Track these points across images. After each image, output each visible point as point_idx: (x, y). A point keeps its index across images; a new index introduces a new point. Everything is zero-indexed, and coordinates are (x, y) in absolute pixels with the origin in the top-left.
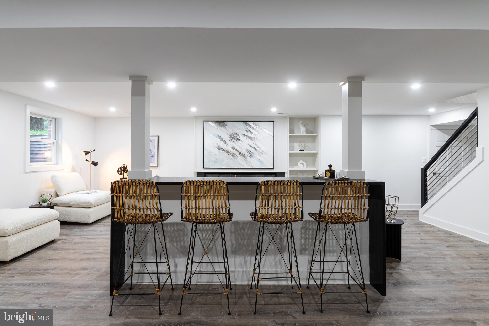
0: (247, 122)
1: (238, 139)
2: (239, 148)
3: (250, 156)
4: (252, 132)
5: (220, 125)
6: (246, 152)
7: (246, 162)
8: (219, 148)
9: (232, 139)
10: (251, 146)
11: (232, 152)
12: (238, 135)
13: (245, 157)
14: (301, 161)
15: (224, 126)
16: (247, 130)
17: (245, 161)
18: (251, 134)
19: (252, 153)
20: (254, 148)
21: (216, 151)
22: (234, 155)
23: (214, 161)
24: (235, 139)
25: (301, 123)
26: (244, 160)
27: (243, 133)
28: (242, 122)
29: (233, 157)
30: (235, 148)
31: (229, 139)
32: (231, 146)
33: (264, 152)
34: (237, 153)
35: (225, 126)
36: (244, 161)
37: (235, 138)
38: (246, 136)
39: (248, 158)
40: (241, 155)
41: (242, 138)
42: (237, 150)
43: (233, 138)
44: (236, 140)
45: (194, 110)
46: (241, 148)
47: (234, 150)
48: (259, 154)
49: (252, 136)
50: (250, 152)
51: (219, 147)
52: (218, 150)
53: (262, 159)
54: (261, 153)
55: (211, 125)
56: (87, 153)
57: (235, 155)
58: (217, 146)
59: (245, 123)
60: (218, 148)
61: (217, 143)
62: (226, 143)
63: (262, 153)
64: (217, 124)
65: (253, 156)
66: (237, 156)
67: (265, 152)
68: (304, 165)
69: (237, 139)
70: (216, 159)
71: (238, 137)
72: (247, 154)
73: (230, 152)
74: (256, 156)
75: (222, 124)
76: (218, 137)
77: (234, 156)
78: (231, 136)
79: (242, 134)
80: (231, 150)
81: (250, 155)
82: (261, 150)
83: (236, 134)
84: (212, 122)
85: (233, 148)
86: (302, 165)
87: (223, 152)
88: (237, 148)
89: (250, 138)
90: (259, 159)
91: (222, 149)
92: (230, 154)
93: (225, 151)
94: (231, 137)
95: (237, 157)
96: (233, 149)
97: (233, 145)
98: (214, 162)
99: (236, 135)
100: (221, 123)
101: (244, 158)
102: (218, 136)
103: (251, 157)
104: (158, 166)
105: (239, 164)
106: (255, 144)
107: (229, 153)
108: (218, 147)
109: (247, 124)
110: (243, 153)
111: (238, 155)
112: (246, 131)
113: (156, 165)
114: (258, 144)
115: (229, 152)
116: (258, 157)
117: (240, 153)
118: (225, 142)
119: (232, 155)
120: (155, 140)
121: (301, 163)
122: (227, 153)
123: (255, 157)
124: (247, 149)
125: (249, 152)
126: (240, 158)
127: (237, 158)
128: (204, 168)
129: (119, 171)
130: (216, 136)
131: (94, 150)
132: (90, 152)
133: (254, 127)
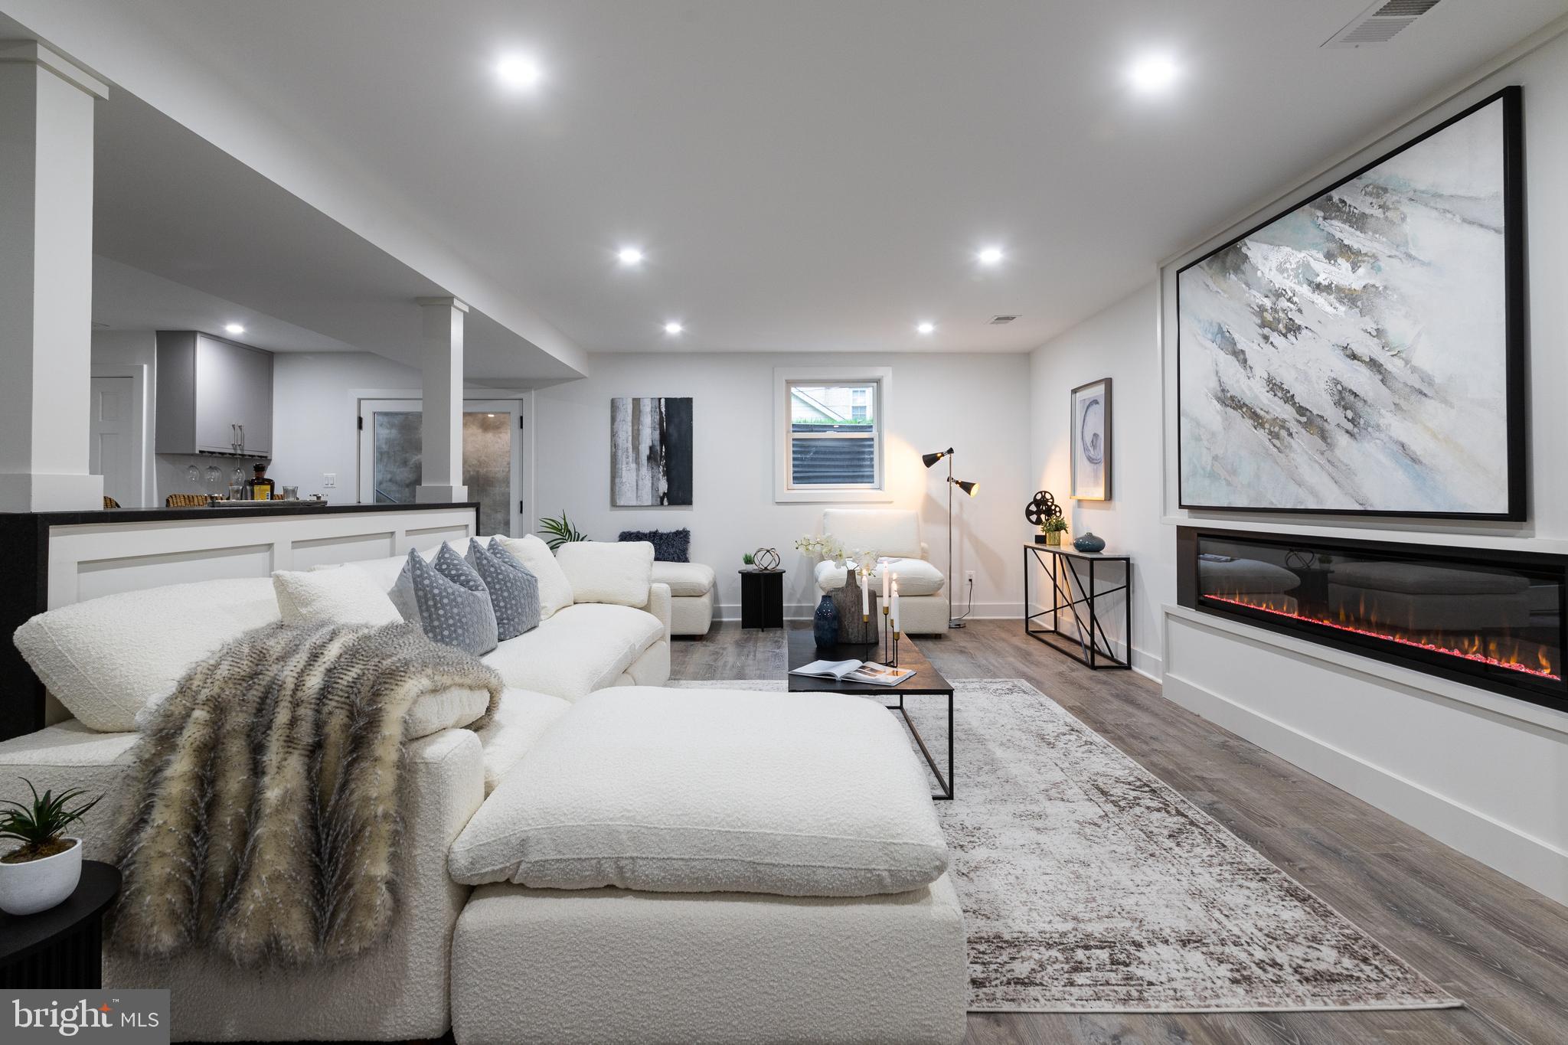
0: (1333, 193)
1: (1292, 328)
2: (1298, 379)
3: (1349, 426)
4: (1358, 253)
5: (1224, 270)
6: (1329, 397)
7: (1331, 469)
8: (1224, 399)
9: (1266, 331)
10: (1354, 357)
11: (1267, 412)
12: (1289, 300)
13: (1323, 435)
15: (1237, 269)
16: (1334, 247)
17: (1328, 466)
18: (1354, 267)
19: (1359, 405)
20: (1374, 364)
21: (1214, 415)
22: (1276, 431)
23: (1209, 468)
24: (1281, 327)
26: (1321, 453)
27: (1314, 279)
28: (1307, 206)
29: (1274, 442)
30: (1280, 387)
31: (1255, 331)
32: (1266, 376)
33: (1431, 384)
34: (1287, 412)
35: (1242, 267)
36: (1323, 462)
37: (1279, 322)
38: (1329, 289)
39: (1343, 440)
40: (1305, 426)
41: (1310, 311)
42: (1289, 399)
43: (1269, 326)
44: (1284, 331)
46: (1306, 381)
47: (1275, 395)
48: (1402, 403)
49: (1359, 280)
50: (1352, 398)
51: (1223, 391)
52: (1218, 406)
53: (1420, 443)
54: (1414, 397)
57: (1283, 427)
58: (1219, 389)
59: (1320, 208)
60: (1219, 399)
61: (1217, 373)
62: (1245, 361)
63: (1421, 392)
65: (1367, 424)
66: (1290, 435)
67: (1437, 381)
69: (1286, 327)
70: (1215, 458)
71: (1294, 315)
72: (1334, 415)
73: (1262, 413)
74: (1382, 422)
75: (1230, 258)
76: (1219, 338)
77: (1277, 436)
78: (1264, 314)
79: (1311, 284)
80: (1266, 401)
81: (1352, 421)
82: (1414, 370)
83: (1283, 293)
84: (1201, 268)
85: (1275, 386)
87: (1236, 415)
88: (1289, 380)
89: (1349, 297)
90: (1403, 446)
91: (1232, 398)
92: (1262, 425)
93: (1244, 409)
94: (1263, 324)
95: (1289, 438)
96: (1270, 395)
97: (1272, 370)
99: (1283, 303)
100: (1227, 254)
101: (1323, 447)
102: (1220, 330)
103: (1356, 430)
104: (1109, 494)
105: (1300, 485)
106: (1379, 333)
107: (1256, 418)
108: (1220, 395)
109: (1331, 212)
110: (1315, 412)
111: (1294, 427)
112: (1329, 257)
114: (1398, 327)
115: (1259, 411)
116: (1397, 427)
117: (1301, 410)
118: (1241, 357)
119: (1271, 433)
122: (1250, 423)
123: (1378, 427)
124: (1337, 382)
125: (1345, 397)
126: (1300, 447)
127: (1290, 448)
128: (1181, 506)
129: (1032, 513)
130: (1213, 334)
131: (951, 451)
132: (939, 455)
133: (1368, 211)
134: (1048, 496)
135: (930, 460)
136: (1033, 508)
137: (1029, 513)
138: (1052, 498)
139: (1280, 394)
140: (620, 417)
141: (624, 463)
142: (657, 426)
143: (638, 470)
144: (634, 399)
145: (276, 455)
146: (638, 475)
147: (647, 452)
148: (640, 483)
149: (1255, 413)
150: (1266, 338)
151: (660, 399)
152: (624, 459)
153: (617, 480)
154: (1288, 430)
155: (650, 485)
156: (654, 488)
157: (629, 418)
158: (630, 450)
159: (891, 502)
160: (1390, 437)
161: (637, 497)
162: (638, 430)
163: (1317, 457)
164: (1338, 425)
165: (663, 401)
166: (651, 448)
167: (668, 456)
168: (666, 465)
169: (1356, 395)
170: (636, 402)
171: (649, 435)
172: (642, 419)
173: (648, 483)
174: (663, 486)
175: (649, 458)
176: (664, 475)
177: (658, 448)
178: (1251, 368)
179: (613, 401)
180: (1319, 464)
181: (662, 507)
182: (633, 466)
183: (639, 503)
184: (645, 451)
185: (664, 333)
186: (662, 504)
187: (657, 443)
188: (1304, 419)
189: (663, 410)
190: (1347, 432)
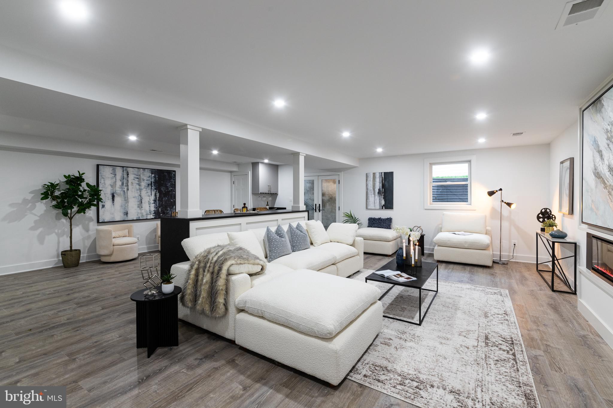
21: (593, 181)
58: (594, 168)
60: (594, 173)
70: (592, 201)
75: (598, 105)
102: (595, 140)
129: (540, 218)
130: (593, 142)
131: (501, 190)
132: (495, 191)
134: (548, 211)
135: (491, 193)
136: (540, 215)
137: (538, 218)
138: (550, 211)
140: (369, 179)
141: (370, 194)
142: (381, 182)
143: (375, 197)
144: (373, 173)
145: (279, 193)
146: (374, 199)
147: (378, 191)
148: (375, 201)
151: (382, 173)
152: (370, 193)
153: (368, 200)
155: (379, 202)
156: (380, 203)
157: (372, 180)
158: (372, 190)
159: (475, 210)
161: (374, 206)
162: (375, 183)
165: (383, 173)
166: (379, 190)
167: (385, 192)
168: (384, 195)
170: (374, 174)
171: (378, 185)
172: (376, 180)
173: (378, 201)
174: (383, 202)
175: (378, 193)
176: (383, 199)
177: (381, 190)
179: (366, 174)
181: (383, 210)
182: (373, 196)
183: (375, 208)
184: (377, 191)
185: (376, 151)
186: (383, 208)
187: (381, 188)
189: (383, 176)
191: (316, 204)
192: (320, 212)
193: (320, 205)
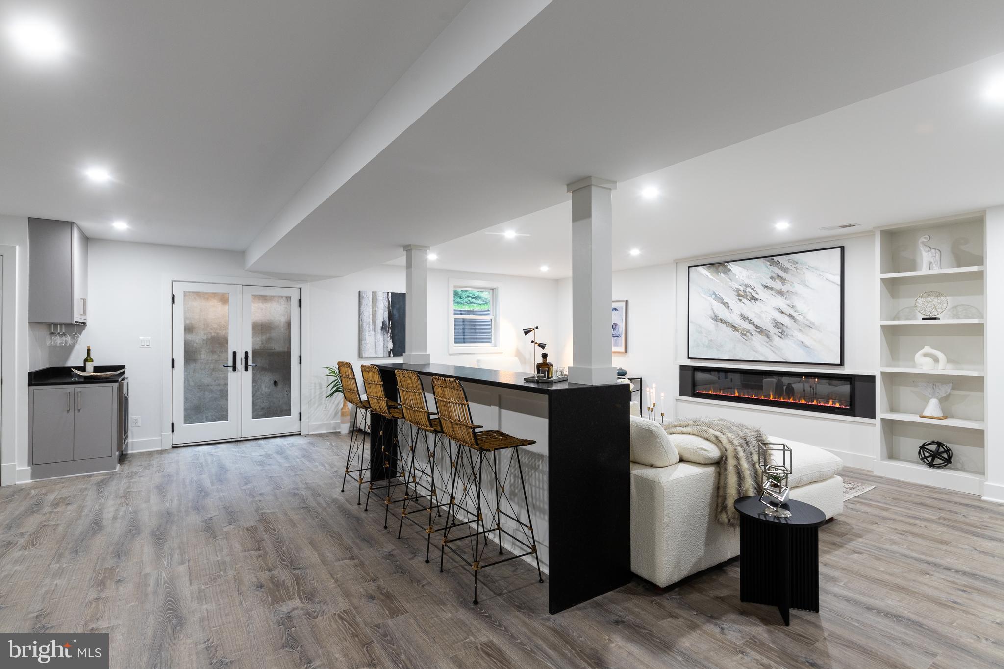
0: (774, 258)
1: (753, 299)
2: (756, 316)
3: (780, 335)
4: (785, 280)
5: (718, 272)
6: (771, 324)
7: (771, 348)
8: (717, 319)
9: (740, 298)
10: (783, 313)
11: (740, 326)
12: (752, 289)
13: (768, 336)
14: (927, 349)
15: (725, 273)
16: (774, 275)
17: (770, 346)
18: (783, 284)
19: (784, 328)
20: (790, 316)
21: (710, 324)
22: (744, 333)
23: (706, 344)
24: (748, 297)
25: (925, 240)
26: (767, 342)
27: (765, 284)
28: (762, 259)
29: (744, 337)
30: (747, 318)
31: (735, 298)
32: (740, 313)
33: (813, 324)
34: (751, 328)
35: (727, 272)
36: (768, 345)
37: (747, 295)
38: (771, 289)
39: (776, 340)
40: (759, 333)
41: (762, 294)
42: (751, 322)
43: (742, 296)
44: (749, 299)
45: (635, 252)
46: (760, 317)
47: (744, 321)
48: (802, 329)
49: (785, 288)
50: (781, 326)
51: (716, 316)
52: (713, 321)
53: (808, 342)
54: (807, 328)
55: (701, 274)
56: (527, 332)
57: (748, 332)
58: (713, 315)
59: (768, 261)
60: (713, 319)
61: (712, 309)
62: (729, 307)
63: (810, 327)
64: (713, 269)
65: (787, 335)
66: (752, 335)
67: (817, 324)
68: (936, 360)
69: (751, 298)
70: (711, 340)
71: (754, 294)
72: (773, 331)
73: (737, 326)
74: (793, 334)
75: (721, 268)
76: (714, 296)
77: (745, 335)
78: (740, 292)
79: (763, 285)
80: (740, 323)
81: (781, 333)
82: (807, 320)
83: (749, 286)
84: (703, 268)
85: (743, 317)
86: (929, 360)
87: (724, 326)
88: (752, 316)
89: (781, 293)
90: (802, 342)
91: (721, 319)
92: (738, 331)
93: (728, 324)
94: (739, 295)
95: (751, 337)
96: (742, 320)
97: (743, 312)
98: (707, 347)
99: (749, 289)
100: (719, 266)
101: (768, 340)
102: (714, 293)
103: (783, 336)
104: (626, 351)
105: (756, 352)
106: (793, 307)
107: (734, 328)
108: (714, 317)
109: (774, 264)
110: (764, 328)
111: (754, 333)
112: (772, 278)
113: (623, 350)
114: (800, 305)
115: (735, 325)
116: (800, 337)
117: (757, 327)
118: (726, 305)
119: (742, 333)
120: (622, 308)
121: (925, 355)
122: (731, 329)
123: (792, 336)
124: (774, 320)
125: (777, 325)
126: (758, 340)
127: (752, 340)
128: (689, 358)
130: (710, 294)
131: (537, 328)
132: (532, 329)
133: (790, 267)
139: (747, 321)
140: (364, 302)
141: (368, 331)
142: (387, 309)
143: (375, 335)
144: (373, 292)
146: (375, 339)
147: (381, 325)
148: (377, 344)
149: (734, 326)
150: (740, 300)
151: (388, 293)
152: (367, 329)
153: (363, 342)
154: (751, 333)
155: (383, 344)
156: (385, 346)
157: (370, 304)
158: (371, 323)
159: (502, 353)
160: (798, 340)
161: (375, 352)
162: (376, 311)
163: (765, 343)
164: (775, 334)
165: (390, 294)
166: (383, 322)
167: (393, 327)
168: (392, 333)
169: (783, 325)
170: (374, 294)
171: (382, 315)
172: (377, 304)
173: (381, 343)
174: (390, 345)
175: (382, 328)
176: (390, 339)
177: (387, 322)
178: (732, 310)
179: (359, 292)
180: (767, 346)
181: (389, 358)
182: (373, 333)
183: (376, 356)
184: (380, 325)
186: (390, 356)
187: (387, 319)
188: (759, 330)
189: (390, 299)
190: (779, 336)
191: (235, 354)
192: (246, 369)
193: (246, 353)
